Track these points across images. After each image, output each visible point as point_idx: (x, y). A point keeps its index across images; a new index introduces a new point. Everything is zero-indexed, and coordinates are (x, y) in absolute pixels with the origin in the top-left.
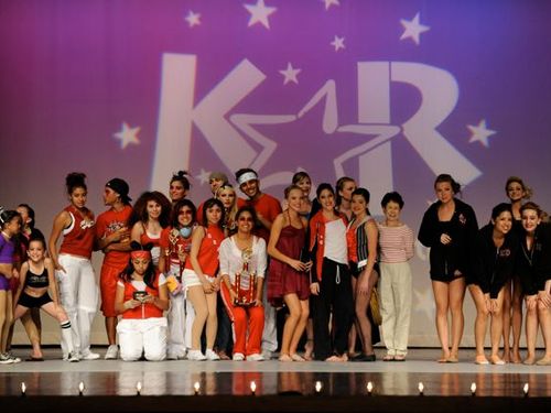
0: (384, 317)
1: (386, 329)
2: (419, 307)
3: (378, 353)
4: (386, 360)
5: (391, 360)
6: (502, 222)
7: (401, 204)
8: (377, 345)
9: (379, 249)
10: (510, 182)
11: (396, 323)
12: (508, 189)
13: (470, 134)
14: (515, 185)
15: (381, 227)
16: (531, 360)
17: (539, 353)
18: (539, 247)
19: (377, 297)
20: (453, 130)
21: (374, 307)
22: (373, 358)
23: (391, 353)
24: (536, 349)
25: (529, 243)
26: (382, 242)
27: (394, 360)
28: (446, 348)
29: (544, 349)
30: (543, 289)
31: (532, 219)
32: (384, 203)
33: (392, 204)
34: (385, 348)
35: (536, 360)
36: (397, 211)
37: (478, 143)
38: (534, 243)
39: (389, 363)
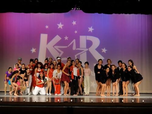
0: (85, 87)
1: (85, 89)
2: (91, 85)
3: (83, 94)
6: (107, 70)
7: (88, 64)
9: (84, 73)
10: (108, 60)
12: (107, 62)
13: (102, 50)
14: (109, 61)
15: (84, 69)
16: (114, 95)
17: (115, 94)
18: (115, 73)
19: (83, 83)
20: (99, 50)
21: (83, 85)
22: (82, 95)
23: (86, 94)
25: (113, 73)
26: (84, 72)
29: (116, 93)
30: (116, 81)
32: (85, 64)
33: (86, 64)
34: (85, 93)
35: (115, 95)
36: (87, 65)
37: (104, 52)
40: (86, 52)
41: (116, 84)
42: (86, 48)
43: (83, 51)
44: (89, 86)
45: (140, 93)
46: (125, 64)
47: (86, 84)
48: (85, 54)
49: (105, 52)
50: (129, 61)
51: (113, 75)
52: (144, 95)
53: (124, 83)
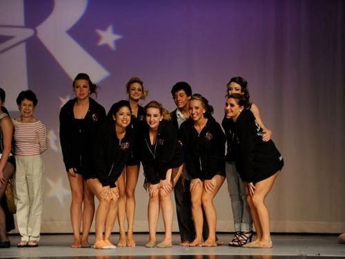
0: (19, 206)
1: (20, 217)
2: (50, 194)
3: (13, 240)
4: (20, 246)
5: (24, 246)
6: (121, 117)
7: (35, 102)
8: (11, 232)
9: (14, 142)
11: (30, 212)
13: (98, 38)
14: (137, 86)
15: (16, 123)
16: (152, 243)
17: (160, 237)
18: (162, 142)
19: (13, 187)
20: (83, 33)
21: (9, 197)
22: (8, 245)
23: (25, 239)
24: (157, 233)
25: (152, 138)
27: (27, 246)
28: (77, 234)
29: (164, 233)
30: (164, 178)
31: (156, 116)
32: (19, 101)
33: (27, 102)
34: (19, 235)
35: (157, 243)
36: (31, 108)
37: (106, 46)
38: (157, 138)
39: (23, 249)
40: (23, 46)
41: (163, 193)
42: (22, 23)
43: (8, 38)
44: (37, 201)
45: (272, 234)
46: (205, 101)
47: (25, 194)
48: (20, 53)
49: (112, 45)
50: (233, 80)
51: (152, 147)
52: (292, 244)
53: (196, 184)
